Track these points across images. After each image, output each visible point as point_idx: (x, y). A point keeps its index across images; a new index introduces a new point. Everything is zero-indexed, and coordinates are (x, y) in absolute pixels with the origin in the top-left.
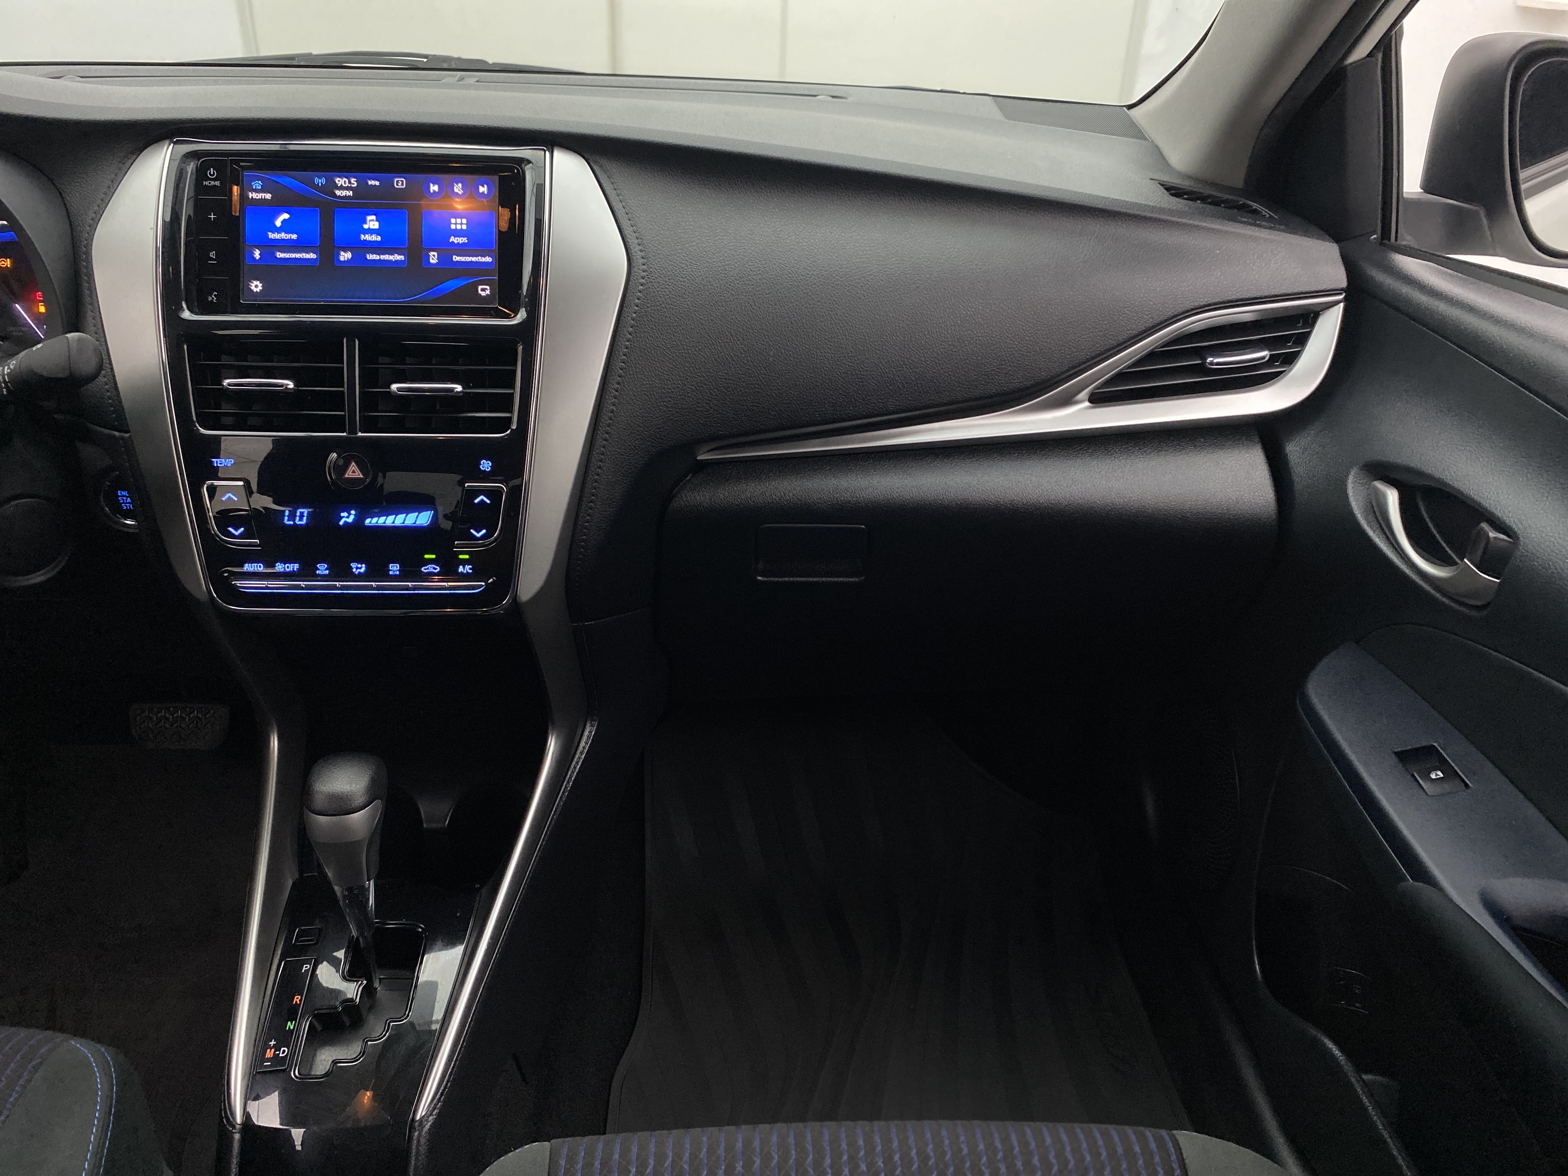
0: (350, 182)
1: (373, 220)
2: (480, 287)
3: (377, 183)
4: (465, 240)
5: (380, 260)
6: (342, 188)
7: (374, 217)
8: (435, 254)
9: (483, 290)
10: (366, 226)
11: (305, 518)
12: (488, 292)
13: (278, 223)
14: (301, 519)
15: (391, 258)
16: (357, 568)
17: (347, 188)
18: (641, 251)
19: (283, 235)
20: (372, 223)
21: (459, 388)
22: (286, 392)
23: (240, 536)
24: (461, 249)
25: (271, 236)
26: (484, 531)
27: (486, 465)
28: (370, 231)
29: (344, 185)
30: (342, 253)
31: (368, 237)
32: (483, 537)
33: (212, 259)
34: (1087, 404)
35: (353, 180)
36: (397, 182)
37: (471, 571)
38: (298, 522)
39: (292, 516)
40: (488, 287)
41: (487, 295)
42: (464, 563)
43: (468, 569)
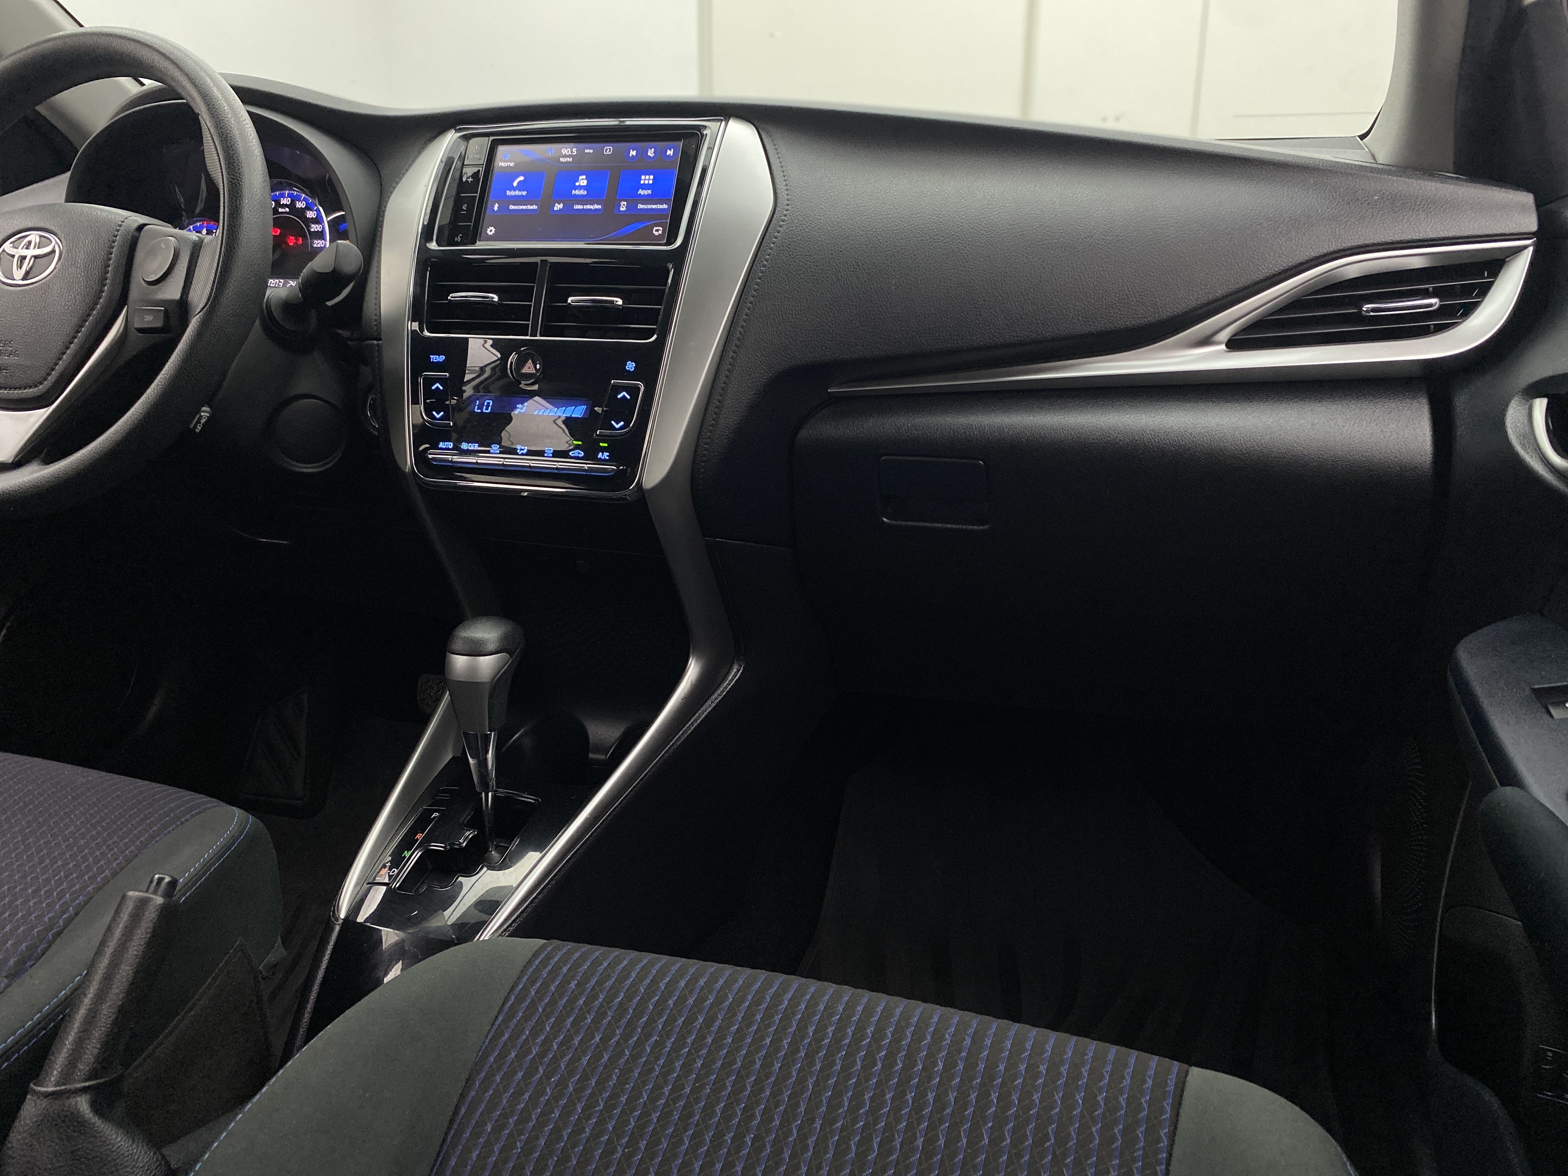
0: (572, 152)
1: (583, 179)
2: (655, 228)
3: (591, 151)
4: (649, 192)
5: (583, 209)
6: (565, 156)
7: (584, 177)
8: (625, 203)
9: (657, 230)
10: (577, 184)
11: (490, 408)
12: (660, 232)
13: (515, 184)
14: (487, 409)
15: (591, 207)
16: (521, 450)
17: (569, 156)
18: (788, 195)
19: (517, 193)
20: (582, 181)
21: (620, 302)
22: (492, 304)
23: (441, 419)
24: (645, 199)
25: (508, 193)
26: (622, 423)
27: (631, 366)
28: (580, 187)
29: (567, 154)
30: (557, 204)
31: (577, 192)
32: (621, 428)
33: (464, 210)
34: (1223, 347)
35: (574, 150)
36: (607, 149)
37: (608, 458)
38: (484, 411)
39: (480, 407)
40: (661, 228)
41: (660, 234)
42: (603, 450)
43: (606, 456)
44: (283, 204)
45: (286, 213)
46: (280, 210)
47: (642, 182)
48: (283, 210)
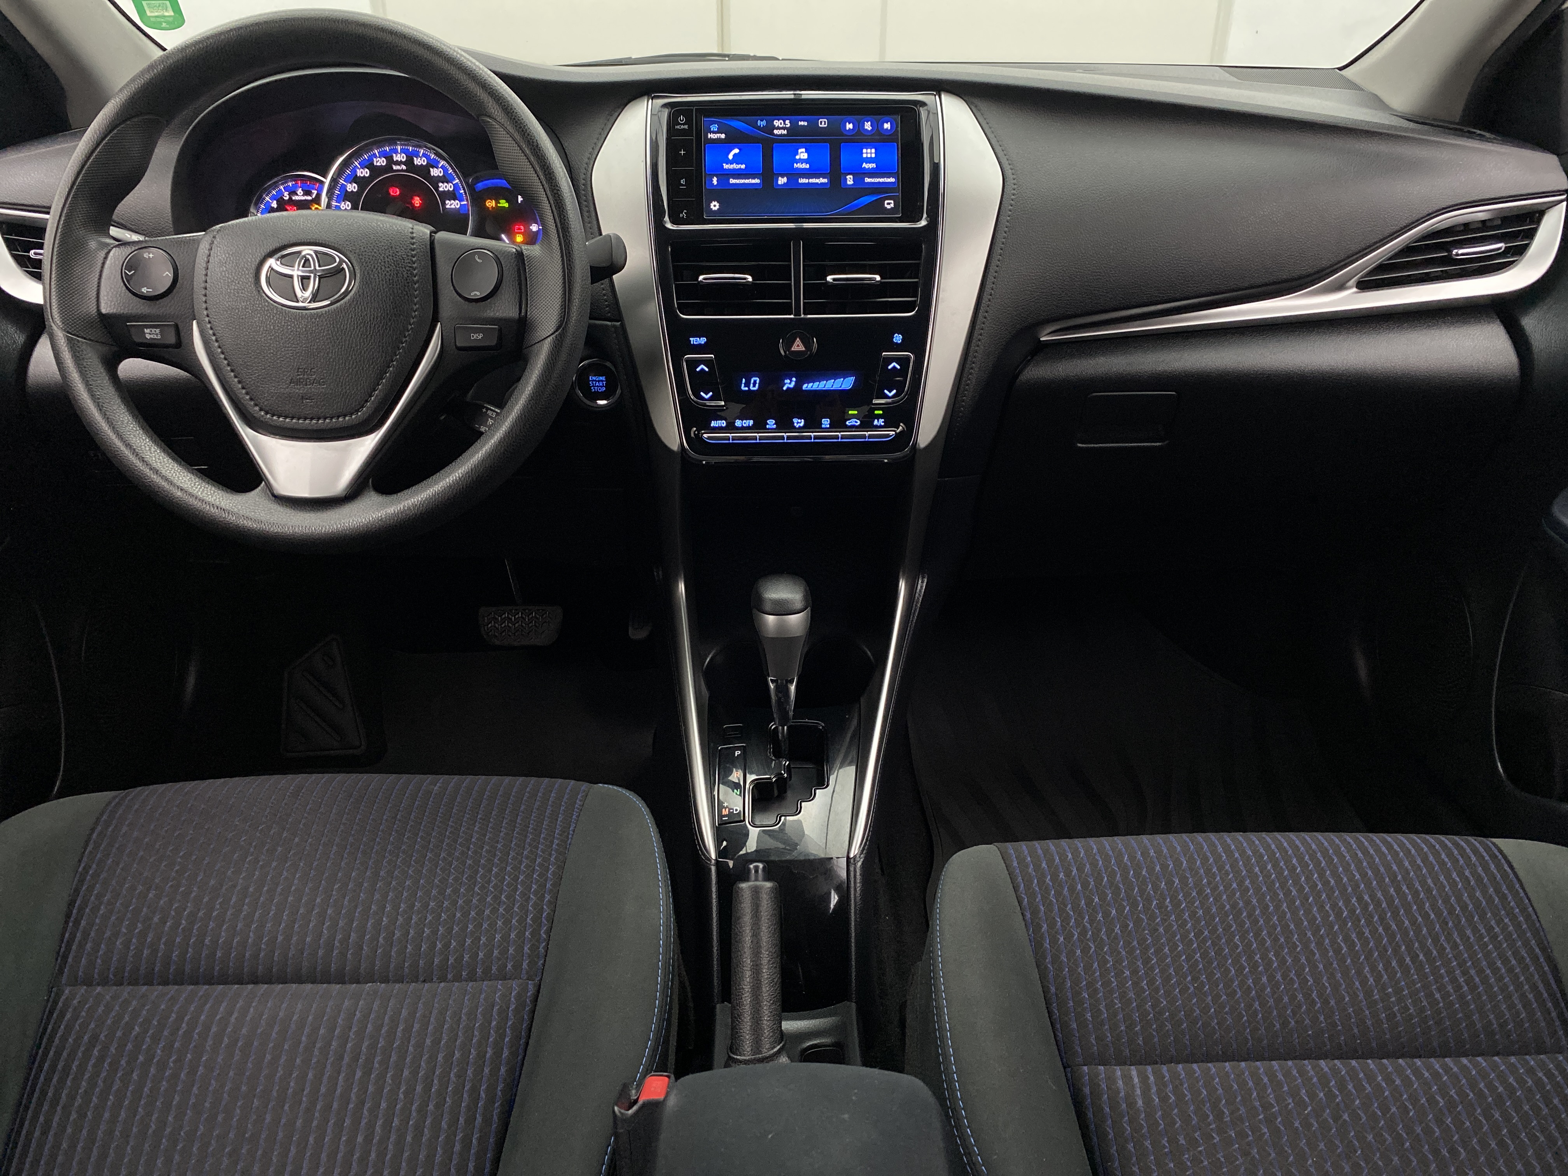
0: (785, 124)
1: (803, 152)
2: (886, 202)
3: (806, 124)
4: (874, 165)
5: (809, 183)
6: (778, 128)
7: (803, 150)
8: (851, 177)
9: (889, 204)
10: (797, 157)
11: (757, 385)
12: (892, 205)
13: (731, 157)
14: (754, 386)
15: (817, 181)
16: (798, 423)
17: (783, 128)
18: (1011, 169)
19: (734, 166)
20: (802, 154)
21: (878, 278)
22: (747, 285)
23: (711, 399)
24: (872, 173)
25: (726, 166)
26: (894, 391)
27: (898, 338)
28: (802, 161)
29: (780, 126)
30: (780, 178)
31: (799, 166)
32: (893, 396)
33: (682, 185)
34: (1355, 290)
35: (787, 122)
36: (821, 122)
37: (884, 424)
38: (752, 388)
39: (747, 384)
40: (892, 202)
41: (892, 208)
42: (878, 417)
43: (881, 422)
44: (397, 161)
45: (402, 170)
46: (395, 167)
47: (865, 156)
48: (398, 167)
